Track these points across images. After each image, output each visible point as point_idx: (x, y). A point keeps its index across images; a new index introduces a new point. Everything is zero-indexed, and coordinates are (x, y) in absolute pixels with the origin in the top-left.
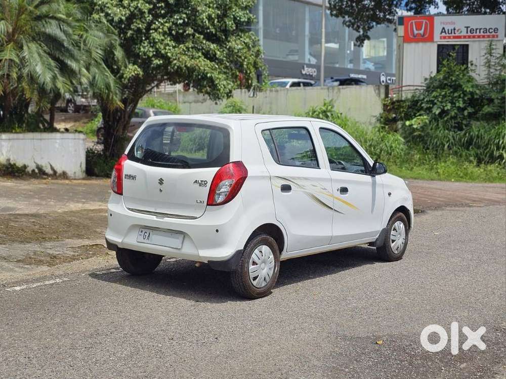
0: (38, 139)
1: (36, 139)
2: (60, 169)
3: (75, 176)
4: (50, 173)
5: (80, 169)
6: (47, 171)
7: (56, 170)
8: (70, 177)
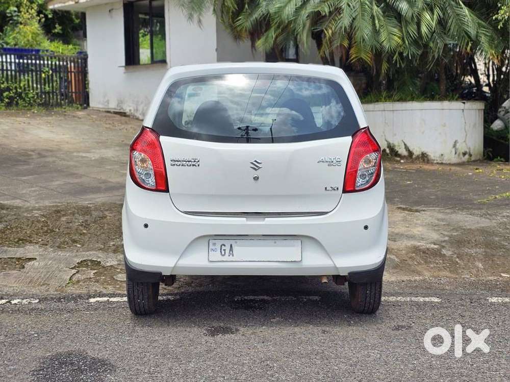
0: (390, 111)
1: (387, 111)
2: (418, 150)
3: (443, 160)
4: (403, 155)
5: (454, 149)
6: (400, 152)
7: (411, 150)
8: (434, 160)
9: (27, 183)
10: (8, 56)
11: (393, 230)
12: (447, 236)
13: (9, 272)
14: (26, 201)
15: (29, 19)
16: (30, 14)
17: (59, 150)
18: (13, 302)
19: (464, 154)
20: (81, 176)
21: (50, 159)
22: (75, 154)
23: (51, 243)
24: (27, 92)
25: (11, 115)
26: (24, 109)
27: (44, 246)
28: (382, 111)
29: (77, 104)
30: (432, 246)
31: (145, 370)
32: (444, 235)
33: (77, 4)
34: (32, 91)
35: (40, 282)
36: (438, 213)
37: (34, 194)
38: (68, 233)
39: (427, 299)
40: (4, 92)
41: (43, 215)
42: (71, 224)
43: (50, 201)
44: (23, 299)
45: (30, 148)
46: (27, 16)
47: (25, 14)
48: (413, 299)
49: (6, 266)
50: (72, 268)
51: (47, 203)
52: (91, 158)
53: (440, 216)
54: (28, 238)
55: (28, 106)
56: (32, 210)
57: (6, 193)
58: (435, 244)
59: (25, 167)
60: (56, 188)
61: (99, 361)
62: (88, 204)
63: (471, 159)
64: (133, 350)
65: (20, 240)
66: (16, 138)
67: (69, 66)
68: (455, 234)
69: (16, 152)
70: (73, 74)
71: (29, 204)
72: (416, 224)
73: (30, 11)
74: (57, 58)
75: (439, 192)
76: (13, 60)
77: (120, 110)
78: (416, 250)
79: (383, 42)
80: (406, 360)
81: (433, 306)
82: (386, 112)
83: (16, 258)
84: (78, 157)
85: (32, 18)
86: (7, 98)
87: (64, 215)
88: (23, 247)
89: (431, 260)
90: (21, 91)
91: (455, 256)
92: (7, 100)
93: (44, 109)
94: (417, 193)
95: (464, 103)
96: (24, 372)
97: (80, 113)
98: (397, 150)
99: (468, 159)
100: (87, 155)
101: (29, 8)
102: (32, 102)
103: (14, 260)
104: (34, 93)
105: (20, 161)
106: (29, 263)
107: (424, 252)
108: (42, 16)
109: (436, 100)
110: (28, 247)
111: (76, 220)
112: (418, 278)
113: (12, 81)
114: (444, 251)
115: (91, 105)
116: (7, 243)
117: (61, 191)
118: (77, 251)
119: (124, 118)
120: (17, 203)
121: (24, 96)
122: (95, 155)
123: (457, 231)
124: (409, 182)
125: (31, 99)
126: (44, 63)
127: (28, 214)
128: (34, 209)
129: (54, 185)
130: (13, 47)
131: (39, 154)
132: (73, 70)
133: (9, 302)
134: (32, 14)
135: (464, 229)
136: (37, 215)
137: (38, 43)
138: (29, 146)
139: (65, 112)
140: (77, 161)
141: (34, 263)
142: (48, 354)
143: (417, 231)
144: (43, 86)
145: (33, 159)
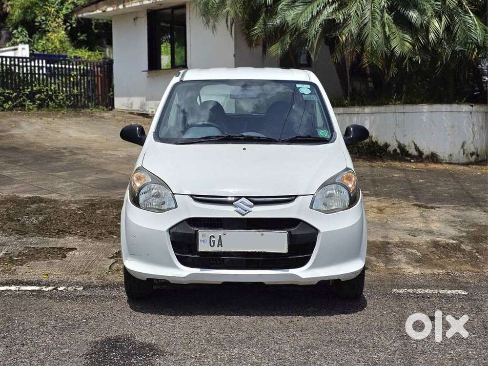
0: (401, 113)
2: (428, 151)
3: (452, 160)
4: (413, 155)
5: (462, 150)
6: (410, 152)
7: (421, 150)
8: (443, 160)
9: (62, 178)
10: (40, 61)
11: (412, 226)
12: (464, 231)
13: (52, 261)
14: (62, 195)
15: (56, 27)
16: (57, 23)
17: (89, 148)
18: (59, 289)
19: (472, 154)
20: (111, 173)
21: (81, 157)
22: (104, 152)
23: (89, 234)
24: (57, 94)
25: (43, 115)
26: (54, 111)
27: (82, 237)
28: (393, 113)
29: (103, 106)
30: (451, 241)
31: (191, 355)
32: (461, 231)
33: (104, 13)
34: (61, 94)
35: (83, 271)
36: (453, 209)
37: (70, 188)
38: (104, 225)
39: (454, 292)
40: (36, 95)
41: (79, 208)
42: (106, 217)
43: (85, 195)
44: (68, 287)
45: (62, 146)
46: (54, 24)
47: (52, 22)
48: (441, 291)
49: (48, 255)
50: (111, 258)
51: (82, 197)
52: (119, 156)
53: (456, 213)
54: (67, 230)
55: (58, 107)
56: (69, 203)
57: (43, 187)
58: (453, 240)
59: (60, 163)
60: (90, 183)
61: (147, 346)
62: (121, 198)
63: (478, 159)
64: (178, 336)
65: (59, 231)
66: (49, 137)
67: (96, 70)
68: (472, 230)
69: (49, 149)
70: (99, 78)
71: (65, 198)
72: (433, 220)
73: (57, 19)
74: (85, 63)
75: (451, 191)
76: (44, 65)
77: (143, 111)
78: (436, 244)
79: (395, 48)
80: (442, 350)
81: (461, 298)
82: (397, 114)
83: (58, 248)
84: (107, 154)
85: (59, 26)
86: (39, 100)
87: (99, 209)
88: (63, 238)
89: (451, 255)
90: (51, 93)
91: (475, 251)
92: (38, 102)
93: (73, 110)
94: (430, 191)
95: (472, 106)
96: (78, 356)
97: (107, 115)
98: (407, 150)
99: (476, 159)
100: (116, 153)
101: (56, 17)
102: (62, 104)
103: (56, 250)
104: (64, 96)
105: (54, 158)
106: (70, 253)
107: (444, 247)
108: (68, 24)
109: (444, 103)
110: (68, 237)
111: (111, 213)
112: (441, 271)
113: (43, 84)
114: (463, 246)
115: (115, 106)
116: (48, 233)
117: (94, 186)
118: (114, 242)
119: (146, 119)
120: (54, 196)
121: (54, 98)
122: (123, 153)
123: (474, 227)
124: (421, 181)
125: (61, 101)
126: (73, 67)
127: (65, 206)
128: (70, 202)
129: (86, 181)
130: (42, 53)
131: (71, 151)
132: (99, 74)
133: (56, 289)
134: (59, 23)
135: (480, 225)
136: (74, 208)
137: (65, 49)
138: (60, 145)
139: (92, 113)
140: (106, 159)
141: (74, 253)
142: (98, 339)
143: (435, 226)
144: (72, 89)
145: (65, 156)
